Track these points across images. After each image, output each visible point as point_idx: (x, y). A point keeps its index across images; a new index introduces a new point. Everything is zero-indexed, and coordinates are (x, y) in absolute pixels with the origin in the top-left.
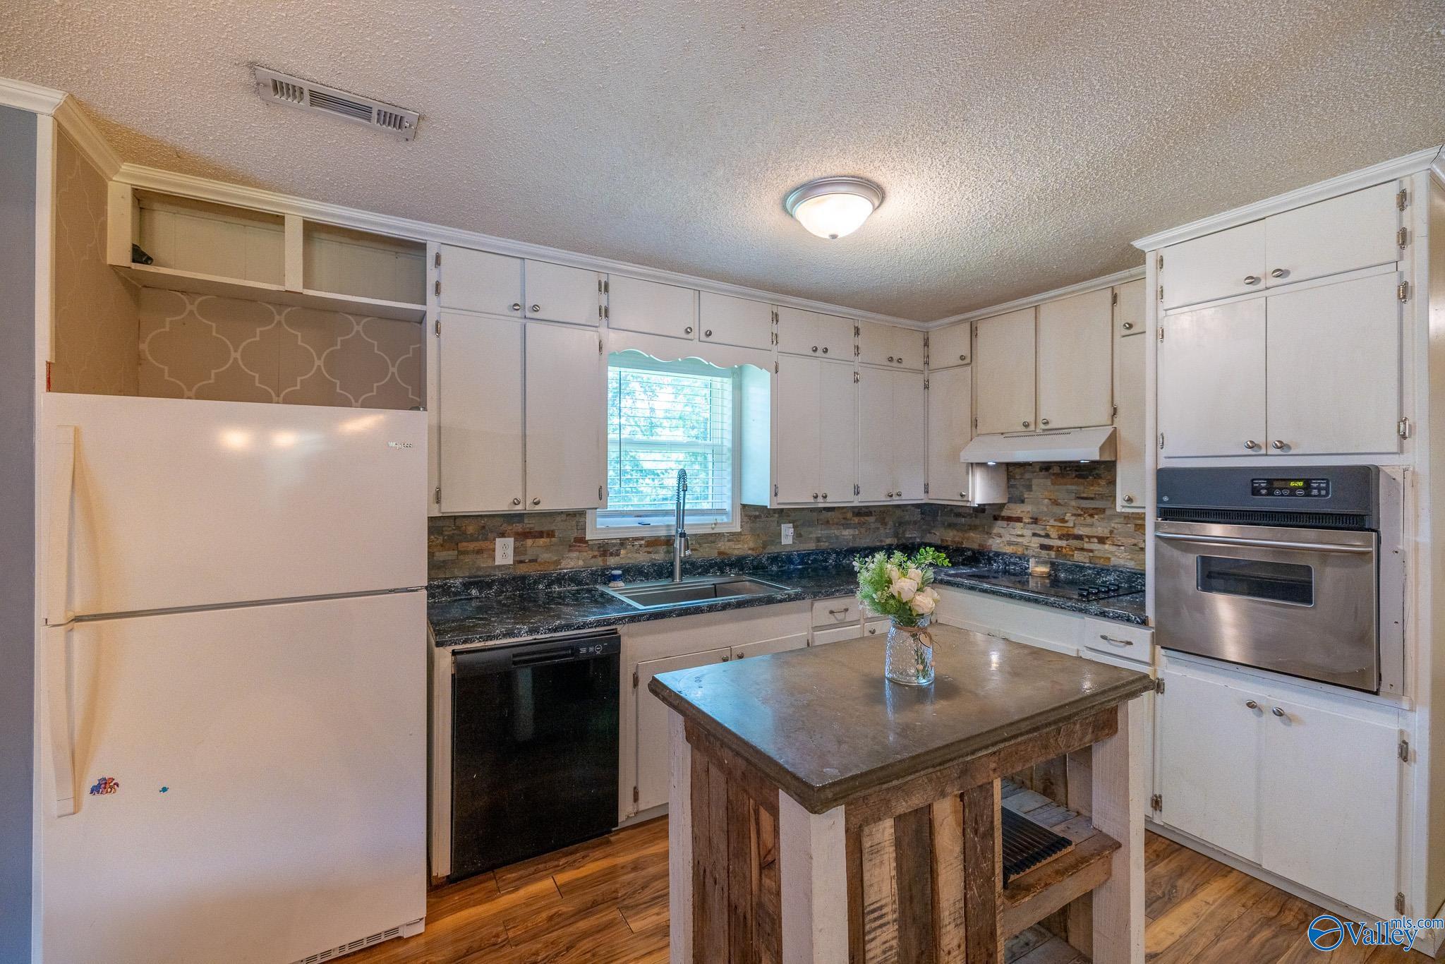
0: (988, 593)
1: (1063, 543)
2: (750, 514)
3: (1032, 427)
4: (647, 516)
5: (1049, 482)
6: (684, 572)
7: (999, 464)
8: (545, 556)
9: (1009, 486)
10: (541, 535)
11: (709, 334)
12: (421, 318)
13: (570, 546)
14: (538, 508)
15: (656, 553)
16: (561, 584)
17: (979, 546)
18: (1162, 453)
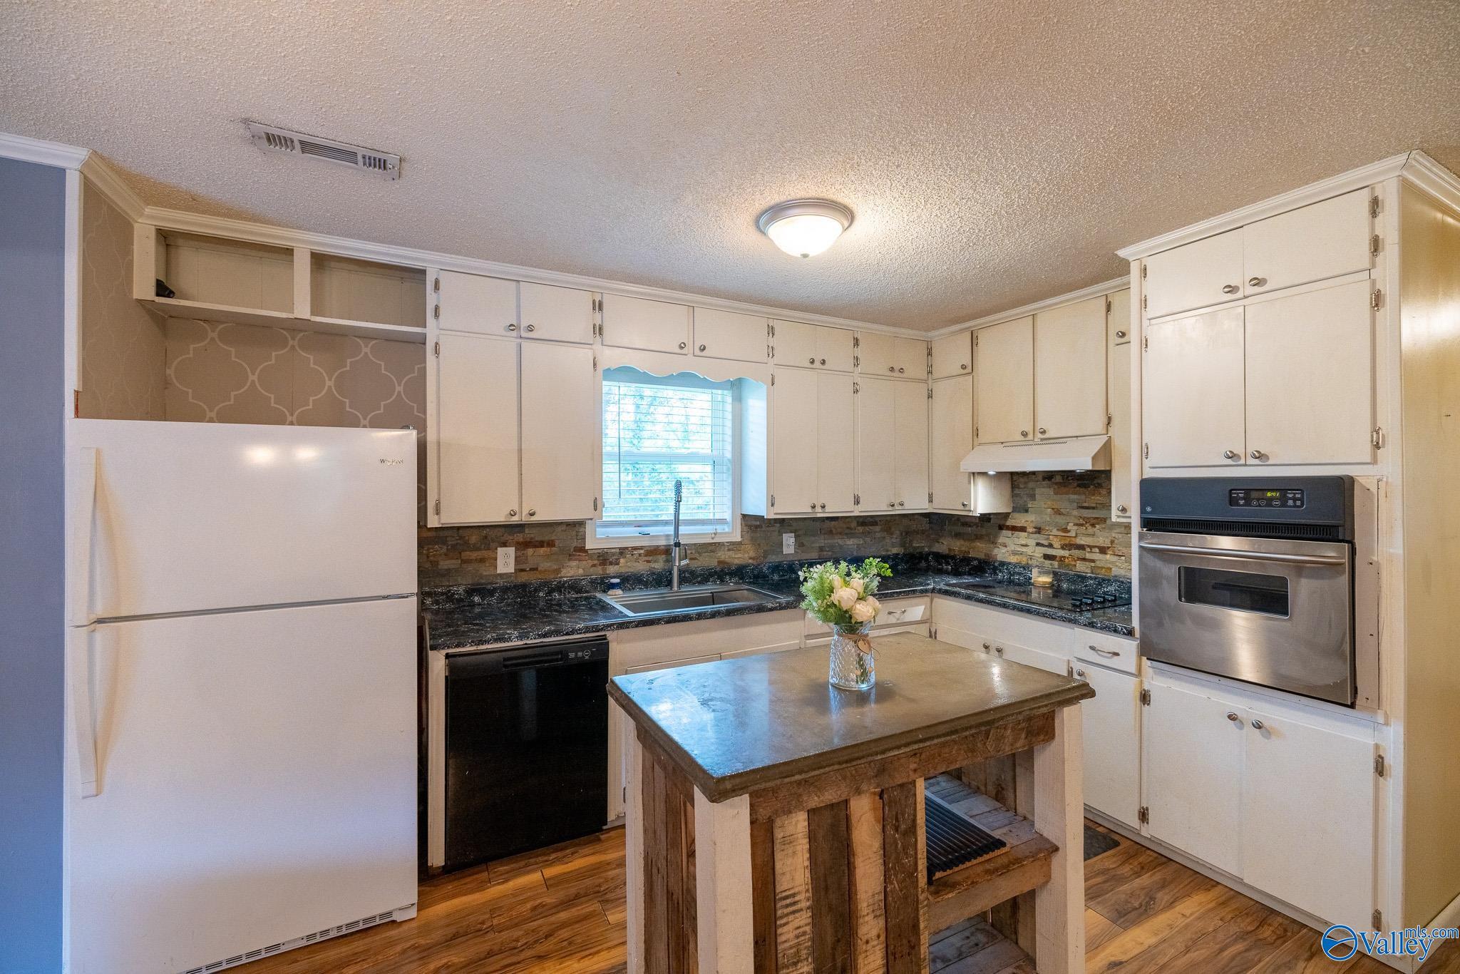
0: (984, 603)
1: (1066, 553)
2: (749, 523)
3: (1030, 437)
4: (646, 526)
5: (1051, 492)
6: (682, 580)
7: (1000, 475)
8: (544, 565)
9: (1014, 495)
10: (541, 544)
11: (703, 349)
12: (422, 341)
13: (570, 555)
14: (534, 519)
15: (655, 562)
16: (561, 591)
17: (985, 555)
18: (1147, 463)
